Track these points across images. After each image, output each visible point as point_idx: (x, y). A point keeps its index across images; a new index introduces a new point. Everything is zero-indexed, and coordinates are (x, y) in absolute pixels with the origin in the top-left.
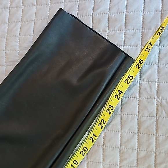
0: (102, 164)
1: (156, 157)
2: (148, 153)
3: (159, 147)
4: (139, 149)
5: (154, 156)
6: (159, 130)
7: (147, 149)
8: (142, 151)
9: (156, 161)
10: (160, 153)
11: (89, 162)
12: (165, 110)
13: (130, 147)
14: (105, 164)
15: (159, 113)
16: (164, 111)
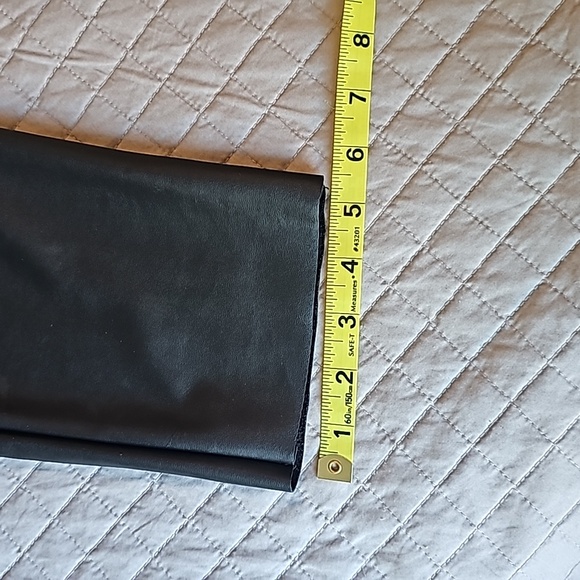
0: (300, 65)
1: (451, 138)
2: (438, 113)
3: (477, 118)
4: (421, 91)
5: (447, 130)
6: (512, 75)
7: (443, 102)
8: (427, 99)
9: (442, 144)
10: (468, 133)
11: (269, 38)
12: (570, 31)
13: (403, 72)
14: (307, 73)
15: (552, 29)
16: (567, 31)
